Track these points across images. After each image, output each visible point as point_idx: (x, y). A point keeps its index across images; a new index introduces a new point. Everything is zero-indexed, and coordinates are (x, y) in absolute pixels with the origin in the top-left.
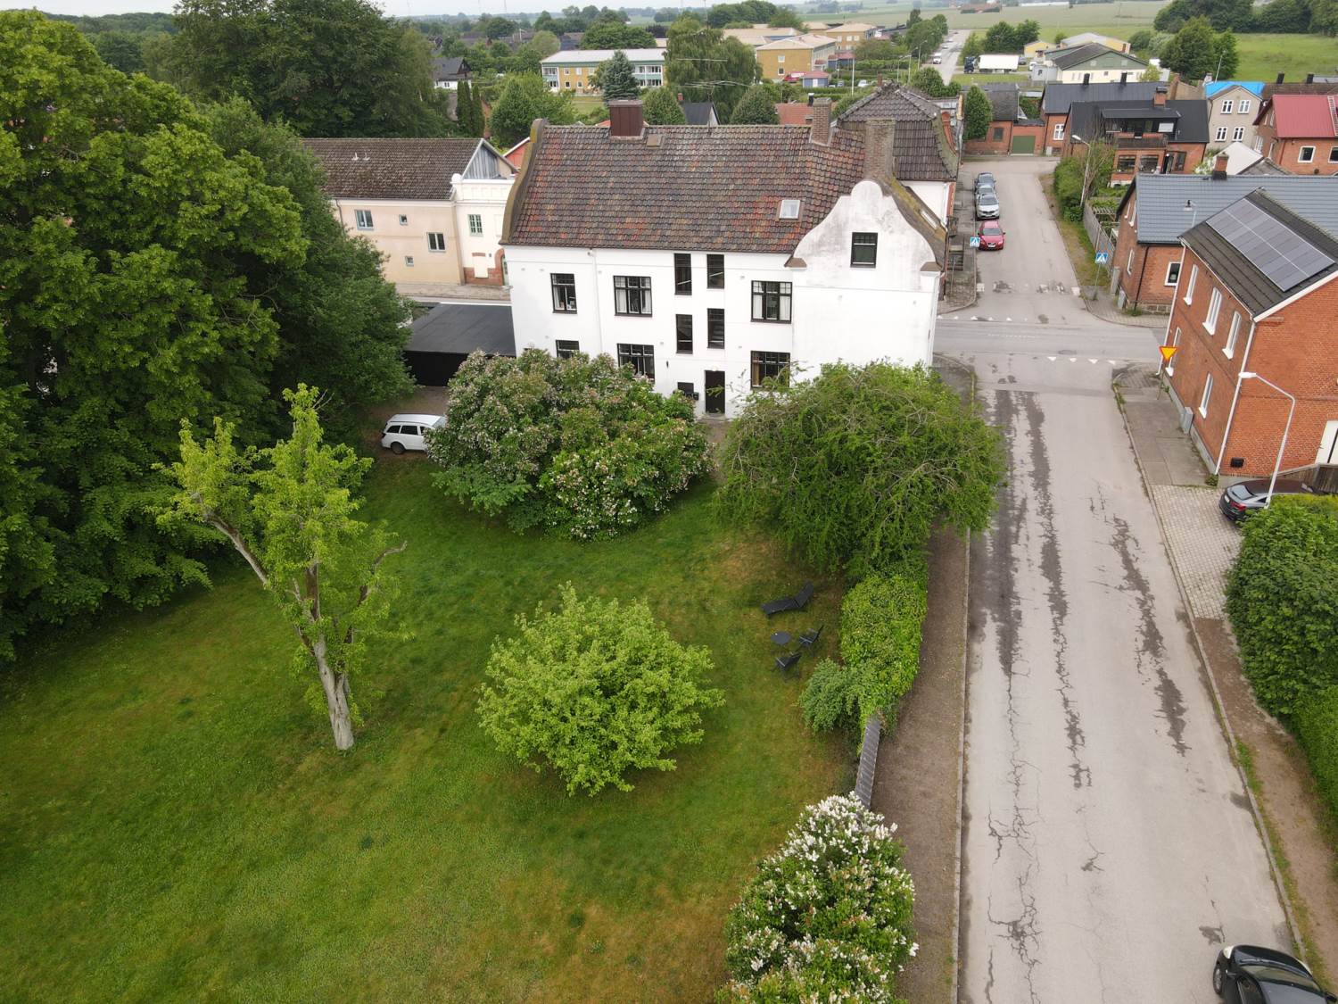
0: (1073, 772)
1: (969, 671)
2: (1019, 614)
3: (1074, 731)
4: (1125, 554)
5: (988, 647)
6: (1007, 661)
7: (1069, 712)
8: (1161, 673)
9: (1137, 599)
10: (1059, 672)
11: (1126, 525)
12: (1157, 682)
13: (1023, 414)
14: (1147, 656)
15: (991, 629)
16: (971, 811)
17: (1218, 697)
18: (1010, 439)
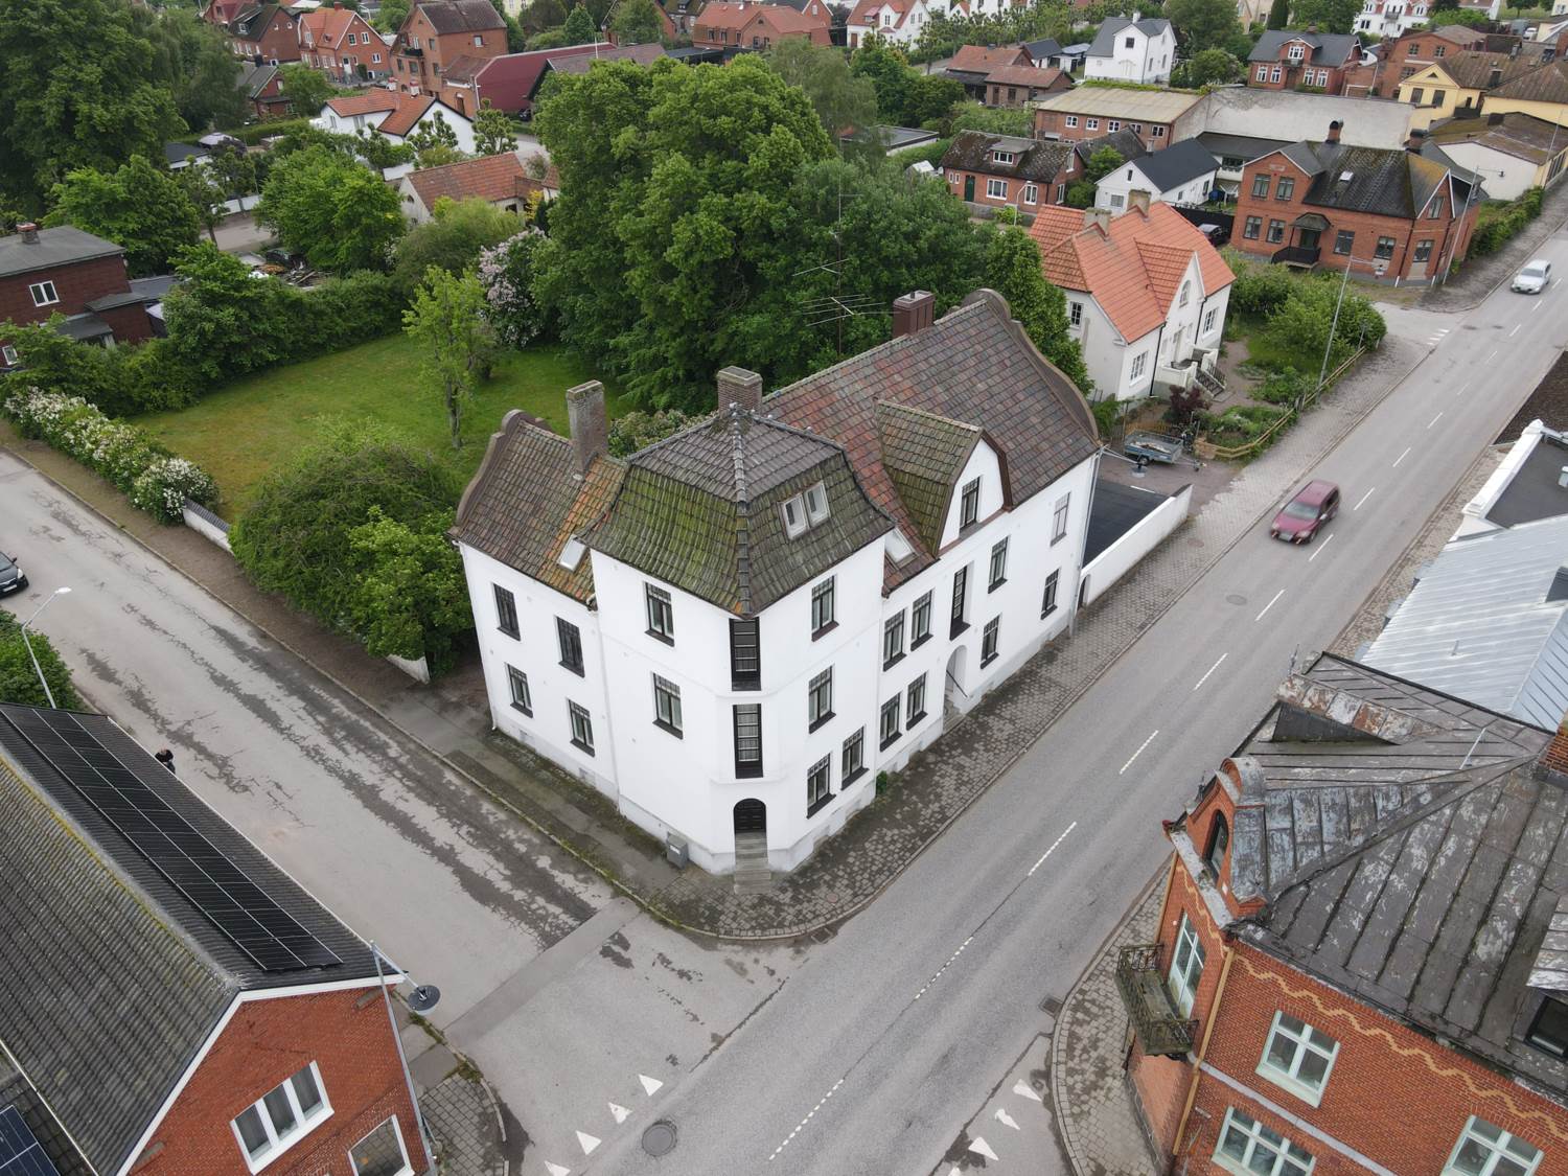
0: (136, 608)
1: (237, 615)
2: (243, 660)
3: (150, 623)
4: (210, 757)
5: (242, 632)
6: (222, 634)
7: (160, 630)
8: (119, 683)
9: (170, 723)
10: (184, 644)
11: (232, 788)
12: (119, 676)
13: (505, 886)
14: (135, 686)
16: (173, 572)
18: (459, 826)
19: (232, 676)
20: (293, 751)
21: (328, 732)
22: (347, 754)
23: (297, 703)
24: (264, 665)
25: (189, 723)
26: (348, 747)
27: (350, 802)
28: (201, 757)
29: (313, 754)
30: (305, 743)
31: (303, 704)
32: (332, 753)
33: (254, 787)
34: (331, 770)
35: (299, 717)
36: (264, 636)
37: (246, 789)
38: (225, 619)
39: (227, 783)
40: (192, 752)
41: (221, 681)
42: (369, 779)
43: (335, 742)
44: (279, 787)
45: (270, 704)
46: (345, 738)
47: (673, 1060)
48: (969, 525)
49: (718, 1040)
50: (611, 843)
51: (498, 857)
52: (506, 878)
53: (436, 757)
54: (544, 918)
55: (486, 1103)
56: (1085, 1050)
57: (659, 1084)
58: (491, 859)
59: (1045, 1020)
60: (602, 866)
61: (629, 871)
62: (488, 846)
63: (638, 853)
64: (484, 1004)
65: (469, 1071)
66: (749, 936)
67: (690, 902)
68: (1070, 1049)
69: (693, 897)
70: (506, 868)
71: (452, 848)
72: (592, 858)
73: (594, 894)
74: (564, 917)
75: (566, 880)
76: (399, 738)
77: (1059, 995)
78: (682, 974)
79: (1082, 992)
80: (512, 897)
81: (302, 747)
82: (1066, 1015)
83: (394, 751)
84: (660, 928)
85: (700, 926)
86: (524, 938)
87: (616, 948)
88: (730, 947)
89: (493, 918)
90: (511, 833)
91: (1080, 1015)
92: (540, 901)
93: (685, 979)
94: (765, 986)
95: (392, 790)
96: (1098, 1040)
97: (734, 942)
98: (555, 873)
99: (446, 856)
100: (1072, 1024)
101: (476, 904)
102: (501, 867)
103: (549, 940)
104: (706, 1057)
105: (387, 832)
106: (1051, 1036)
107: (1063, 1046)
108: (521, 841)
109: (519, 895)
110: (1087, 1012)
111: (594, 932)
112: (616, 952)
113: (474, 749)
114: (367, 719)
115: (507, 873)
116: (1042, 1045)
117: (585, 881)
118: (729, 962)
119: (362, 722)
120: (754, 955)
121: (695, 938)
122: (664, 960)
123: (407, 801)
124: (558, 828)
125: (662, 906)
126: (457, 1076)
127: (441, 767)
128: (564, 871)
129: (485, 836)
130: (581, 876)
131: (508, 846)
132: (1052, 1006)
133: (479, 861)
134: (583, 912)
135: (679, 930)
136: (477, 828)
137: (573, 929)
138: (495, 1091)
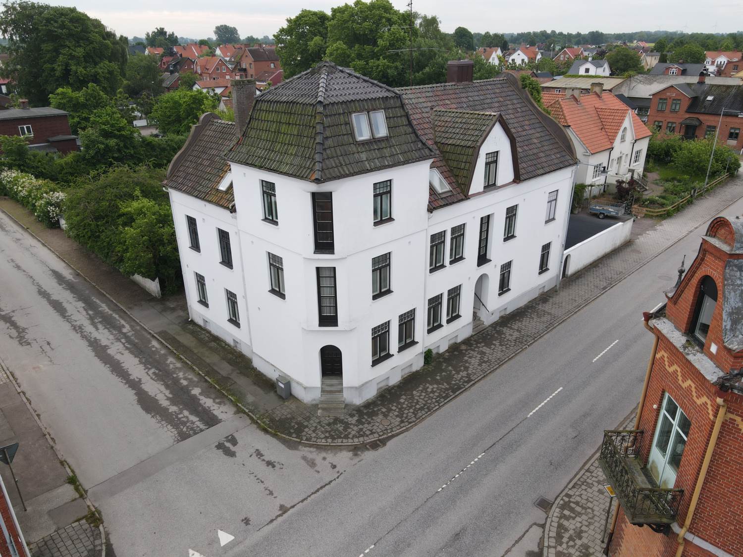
4: (17, 328)
7: (22, 270)
10: (31, 277)
11: (21, 344)
13: (165, 403)
15: (69, 277)
16: (43, 247)
18: (149, 369)
19: (49, 291)
20: (67, 326)
21: (91, 319)
22: (97, 329)
23: (81, 304)
24: (71, 287)
25: (13, 311)
26: (100, 326)
27: (89, 353)
28: (12, 328)
29: (78, 329)
30: (75, 324)
31: (83, 305)
32: (89, 328)
33: (34, 344)
34: (84, 337)
35: (78, 311)
36: (78, 275)
37: (29, 344)
38: (60, 266)
39: (19, 341)
40: (8, 325)
41: (43, 294)
42: (104, 342)
43: (94, 324)
44: (49, 344)
45: (65, 305)
46: (100, 322)
47: (247, 521)
48: (490, 186)
49: (284, 509)
50: (243, 383)
51: (167, 387)
52: (168, 399)
53: (150, 333)
54: (184, 423)
55: (97, 542)
56: (571, 538)
57: (231, 538)
58: (163, 388)
59: (539, 515)
60: (233, 395)
61: (250, 399)
62: (163, 381)
63: (259, 389)
64: (123, 474)
65: (94, 518)
66: (323, 442)
67: (287, 419)
68: (559, 537)
69: (289, 416)
70: (171, 393)
71: (140, 380)
72: (228, 391)
73: (223, 411)
74: (198, 423)
75: (207, 402)
76: (133, 323)
77: (550, 497)
78: (270, 464)
79: (568, 495)
80: (168, 409)
81: (72, 325)
82: (555, 511)
83: (127, 329)
84: (261, 434)
85: (290, 434)
86: (168, 434)
87: (228, 445)
88: (307, 449)
89: (150, 421)
90: (181, 375)
91: (566, 512)
92: (186, 413)
93: (270, 466)
94: (328, 475)
95: (116, 349)
96: (581, 532)
97: (311, 446)
98: (201, 397)
99: (135, 385)
100: (560, 518)
101: (143, 413)
102: (167, 393)
103: (183, 437)
104: (272, 521)
105: (103, 370)
106: (543, 526)
107: (553, 534)
108: (185, 379)
109: (173, 409)
110: (572, 510)
111: (217, 433)
112: (227, 446)
113: (174, 330)
114: (117, 314)
115: (171, 396)
116: (536, 532)
117: (220, 403)
118: (304, 458)
119: (114, 315)
120: (324, 454)
121: (284, 442)
122: (259, 454)
123: (123, 354)
124: (211, 371)
125: (267, 421)
126: (84, 521)
127: (151, 339)
128: (208, 397)
129: (164, 376)
130: (217, 401)
131: (176, 381)
132: (544, 505)
133: (155, 389)
134: (211, 420)
135: (274, 435)
136: (160, 370)
137: (202, 430)
138: (107, 534)
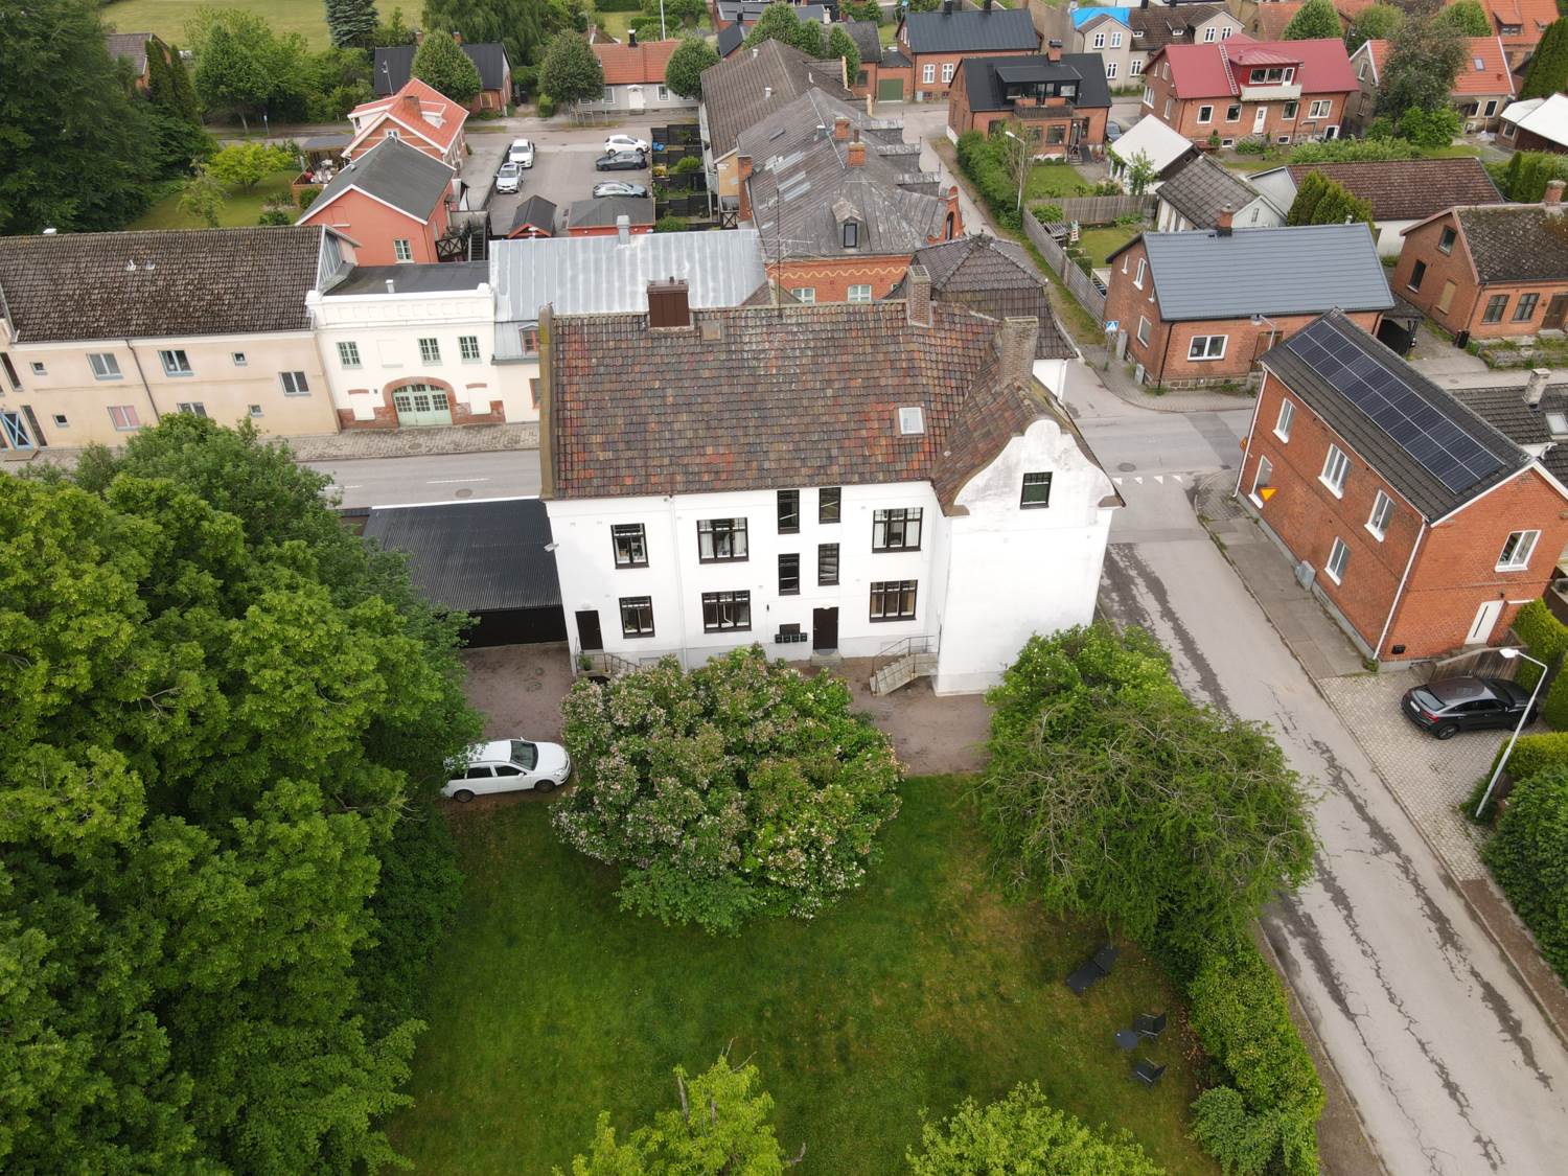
0: (1479, 1148)
1: (1315, 1023)
2: (1309, 918)
3: (1452, 1089)
4: (1351, 796)
5: (1308, 979)
6: (1338, 997)
7: (1433, 1061)
8: (1475, 974)
9: (1398, 865)
10: (1392, 1000)
11: (1328, 751)
12: (1479, 991)
13: (1139, 581)
14: (1451, 953)
15: (1296, 948)
17: (1536, 994)
18: (1150, 628)
25: (1375, 853)
27: (1227, 685)
28: (1360, 801)
33: (1309, 741)
37: (1316, 744)
39: (1333, 758)
40: (1370, 813)
41: (1338, 895)
51: (1133, 598)
52: (1136, 585)
54: (1126, 556)
58: (1139, 598)
62: (1138, 608)
70: (1131, 590)
71: (1162, 617)
80: (1138, 574)
86: (1144, 553)
89: (1157, 569)
90: (1116, 607)
92: (1122, 564)
95: (1189, 678)
99: (1168, 614)
101: (1163, 581)
102: (1135, 592)
103: (1130, 546)
105: (1203, 647)
108: (1112, 600)
109: (1133, 573)
115: (1133, 587)
126: (1211, 519)
129: (1135, 613)
136: (1137, 620)
